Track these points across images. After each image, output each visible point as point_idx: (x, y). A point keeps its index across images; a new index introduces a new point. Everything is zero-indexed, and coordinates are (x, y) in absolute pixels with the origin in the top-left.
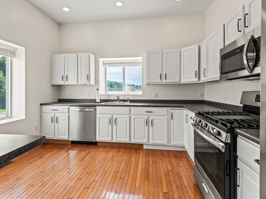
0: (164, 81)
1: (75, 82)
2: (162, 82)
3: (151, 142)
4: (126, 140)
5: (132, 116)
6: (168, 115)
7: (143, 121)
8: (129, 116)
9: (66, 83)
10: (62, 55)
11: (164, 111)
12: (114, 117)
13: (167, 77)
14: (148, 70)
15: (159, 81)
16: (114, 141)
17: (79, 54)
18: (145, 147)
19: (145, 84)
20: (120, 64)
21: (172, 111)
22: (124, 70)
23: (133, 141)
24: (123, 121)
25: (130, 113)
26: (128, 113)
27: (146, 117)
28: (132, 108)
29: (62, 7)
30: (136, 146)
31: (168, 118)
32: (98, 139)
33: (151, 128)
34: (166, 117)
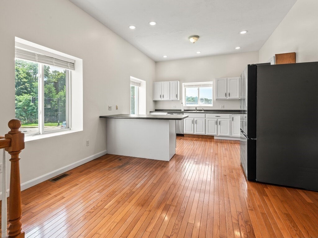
0: (228, 98)
1: (168, 99)
2: (227, 98)
3: (219, 135)
4: (203, 133)
5: (207, 119)
6: (230, 118)
7: (214, 122)
8: (205, 119)
9: (163, 99)
10: (160, 83)
11: (227, 116)
12: (195, 119)
13: (230, 95)
14: (217, 90)
15: (225, 97)
16: (195, 134)
17: (171, 81)
18: (215, 138)
19: (215, 99)
20: (196, 86)
21: (233, 116)
22: (198, 89)
23: (207, 134)
24: (201, 122)
25: (205, 117)
26: (204, 117)
27: (216, 120)
28: (207, 114)
29: (163, 56)
30: (209, 137)
31: (230, 120)
32: (185, 132)
33: (219, 126)
34: (229, 120)
